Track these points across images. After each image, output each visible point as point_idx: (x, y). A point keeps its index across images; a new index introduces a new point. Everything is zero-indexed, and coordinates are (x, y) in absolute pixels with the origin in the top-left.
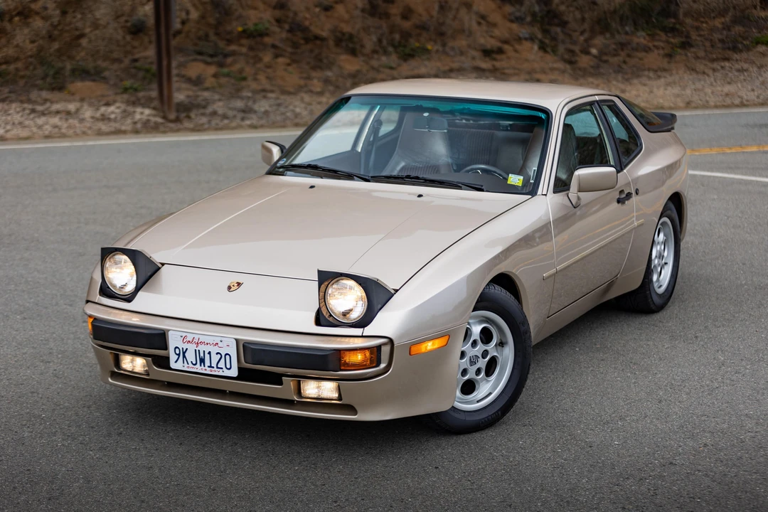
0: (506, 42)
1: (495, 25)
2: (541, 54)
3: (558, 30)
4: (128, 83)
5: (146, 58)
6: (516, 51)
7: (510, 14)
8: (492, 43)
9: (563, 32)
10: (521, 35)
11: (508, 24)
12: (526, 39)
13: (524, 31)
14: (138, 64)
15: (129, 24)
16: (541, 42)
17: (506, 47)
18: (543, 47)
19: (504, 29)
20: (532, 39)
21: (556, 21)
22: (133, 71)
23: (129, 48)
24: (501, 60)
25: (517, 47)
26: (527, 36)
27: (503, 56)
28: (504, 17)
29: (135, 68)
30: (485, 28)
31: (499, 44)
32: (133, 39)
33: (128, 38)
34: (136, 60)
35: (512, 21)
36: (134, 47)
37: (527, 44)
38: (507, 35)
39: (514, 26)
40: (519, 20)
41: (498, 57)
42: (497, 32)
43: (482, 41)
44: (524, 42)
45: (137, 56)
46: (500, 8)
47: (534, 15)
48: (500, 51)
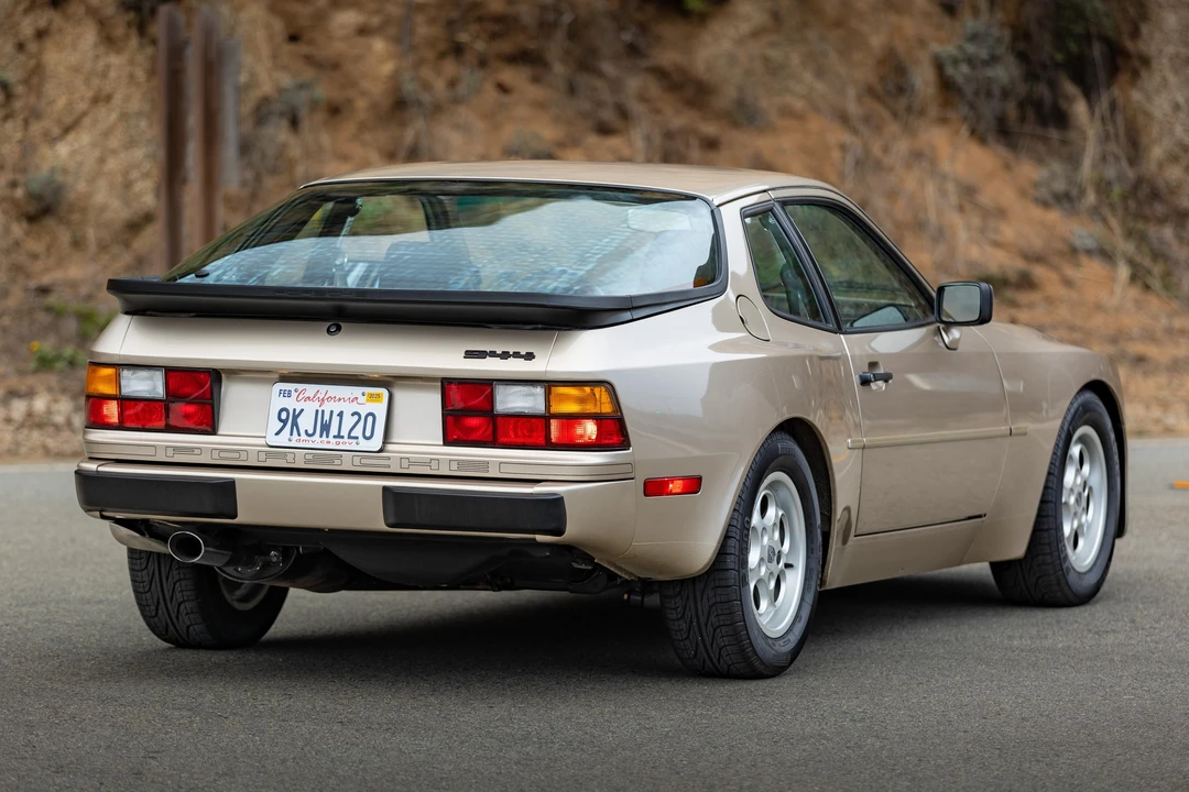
0: (1039, 259)
1: (1001, 213)
2: (1134, 292)
3: (1168, 232)
4: (46, 346)
5: (74, 285)
6: (1068, 283)
7: (1036, 185)
8: (998, 261)
9: (1180, 239)
10: (1078, 243)
11: (1037, 212)
12: (1089, 252)
13: (1083, 232)
14: (52, 300)
15: (19, 193)
16: (1131, 262)
17: (1039, 272)
18: (1138, 276)
19: (1029, 225)
20: (1105, 254)
21: (1159, 209)
22: (43, 318)
23: (21, 258)
24: (1031, 306)
25: (1070, 272)
26: (1090, 243)
27: (1035, 297)
28: (1023, 193)
29: (49, 309)
30: (976, 221)
31: (1020, 264)
32: (27, 234)
33: (18, 229)
34: (44, 291)
35: (1045, 204)
36: (35, 257)
37: (1093, 268)
38: (1037, 243)
39: (1054, 216)
40: (1065, 200)
41: (1023, 297)
42: (1008, 232)
43: (975, 253)
44: (1084, 259)
45: (46, 280)
46: (1007, 167)
47: (1103, 187)
48: (1026, 282)
